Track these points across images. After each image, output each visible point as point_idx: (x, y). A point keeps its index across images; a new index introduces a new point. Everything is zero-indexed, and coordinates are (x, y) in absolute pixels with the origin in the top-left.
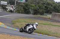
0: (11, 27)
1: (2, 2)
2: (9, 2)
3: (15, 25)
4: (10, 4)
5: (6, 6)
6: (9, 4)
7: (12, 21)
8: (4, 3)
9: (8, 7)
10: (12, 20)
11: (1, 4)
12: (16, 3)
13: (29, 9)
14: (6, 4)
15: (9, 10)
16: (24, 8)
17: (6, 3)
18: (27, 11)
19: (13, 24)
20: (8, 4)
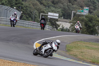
0: (65, 56)
1: (49, 14)
2: (61, 14)
3: (71, 53)
4: (64, 18)
5: (57, 20)
6: (62, 17)
7: (66, 46)
8: (53, 16)
9: (60, 22)
10: (66, 44)
11: (49, 17)
12: (74, 16)
13: (94, 26)
14: (57, 18)
15: (61, 27)
16: (86, 25)
17: (57, 15)
18: (92, 29)
19: (68, 50)
20: (60, 17)
